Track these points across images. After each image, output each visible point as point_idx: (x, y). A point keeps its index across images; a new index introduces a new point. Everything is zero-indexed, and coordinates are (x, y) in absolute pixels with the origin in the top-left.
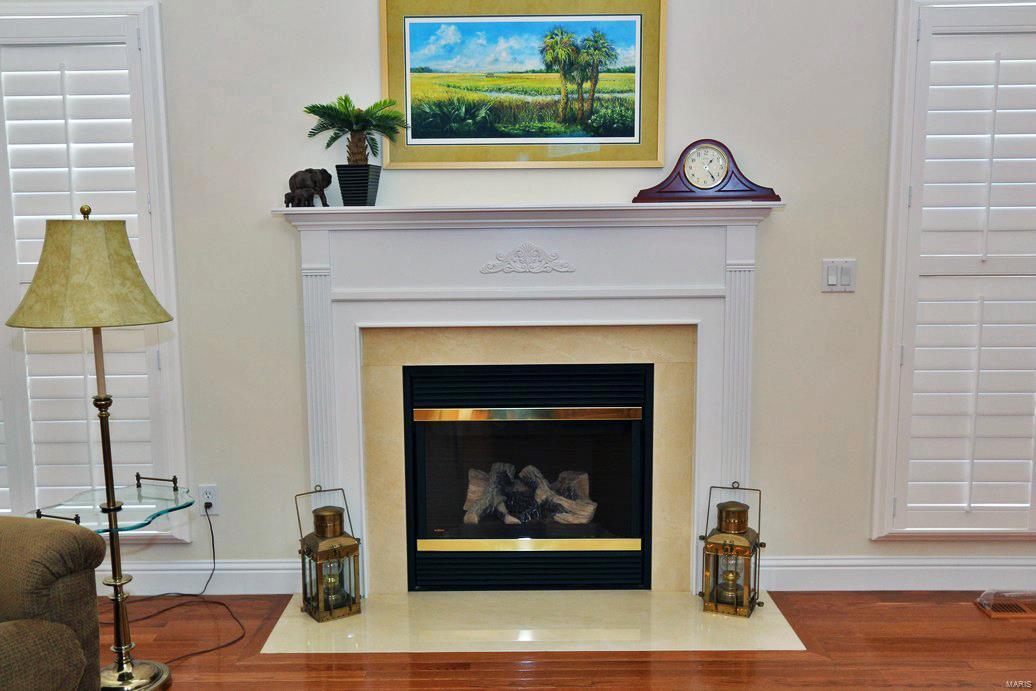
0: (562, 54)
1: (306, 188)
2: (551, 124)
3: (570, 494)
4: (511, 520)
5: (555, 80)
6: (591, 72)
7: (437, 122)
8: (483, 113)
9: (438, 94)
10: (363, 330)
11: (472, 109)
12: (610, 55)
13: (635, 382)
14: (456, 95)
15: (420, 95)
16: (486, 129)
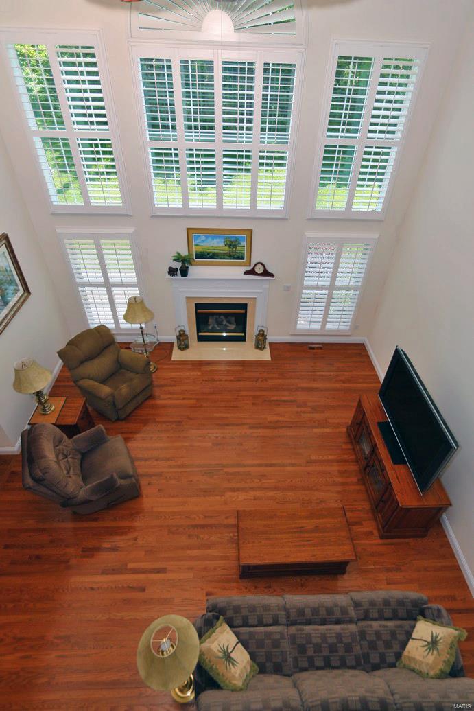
0: (229, 243)
1: (172, 272)
2: (227, 257)
3: (230, 323)
4: (218, 329)
5: (227, 248)
6: (235, 246)
7: (201, 256)
8: (211, 254)
9: (201, 250)
10: (187, 298)
11: (208, 254)
12: (239, 243)
13: (244, 306)
14: (205, 250)
15: (197, 250)
16: (211, 258)
